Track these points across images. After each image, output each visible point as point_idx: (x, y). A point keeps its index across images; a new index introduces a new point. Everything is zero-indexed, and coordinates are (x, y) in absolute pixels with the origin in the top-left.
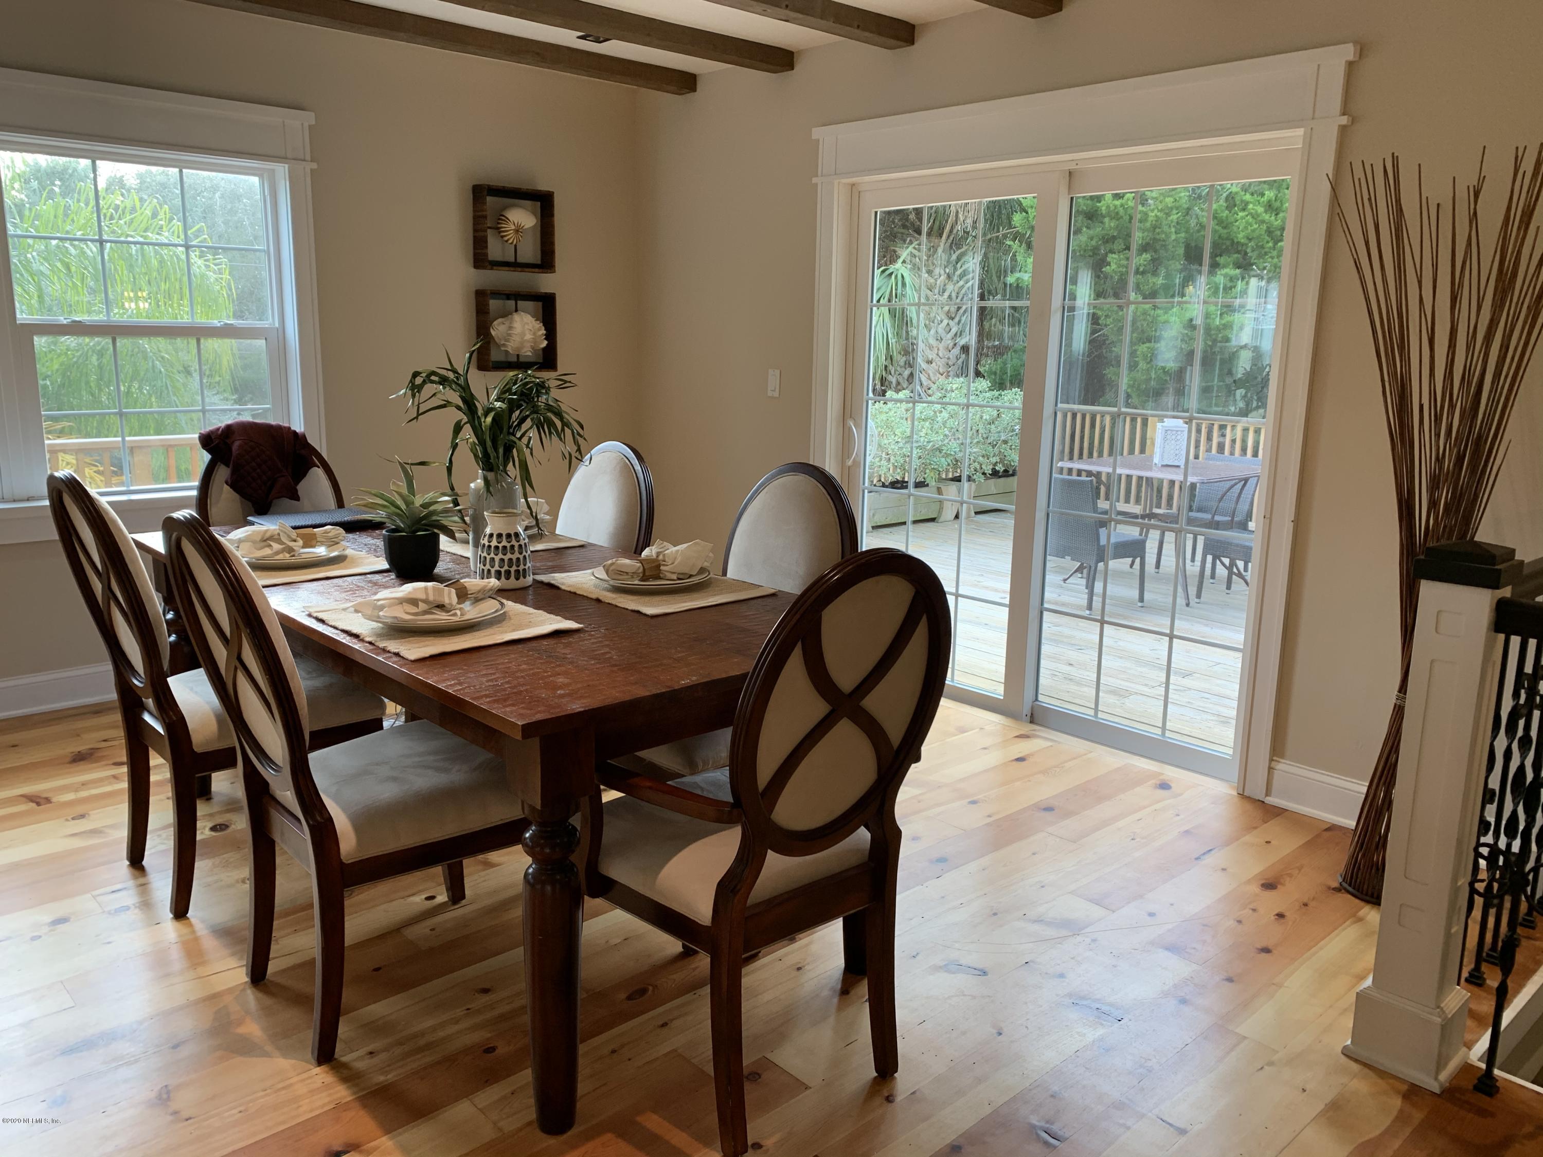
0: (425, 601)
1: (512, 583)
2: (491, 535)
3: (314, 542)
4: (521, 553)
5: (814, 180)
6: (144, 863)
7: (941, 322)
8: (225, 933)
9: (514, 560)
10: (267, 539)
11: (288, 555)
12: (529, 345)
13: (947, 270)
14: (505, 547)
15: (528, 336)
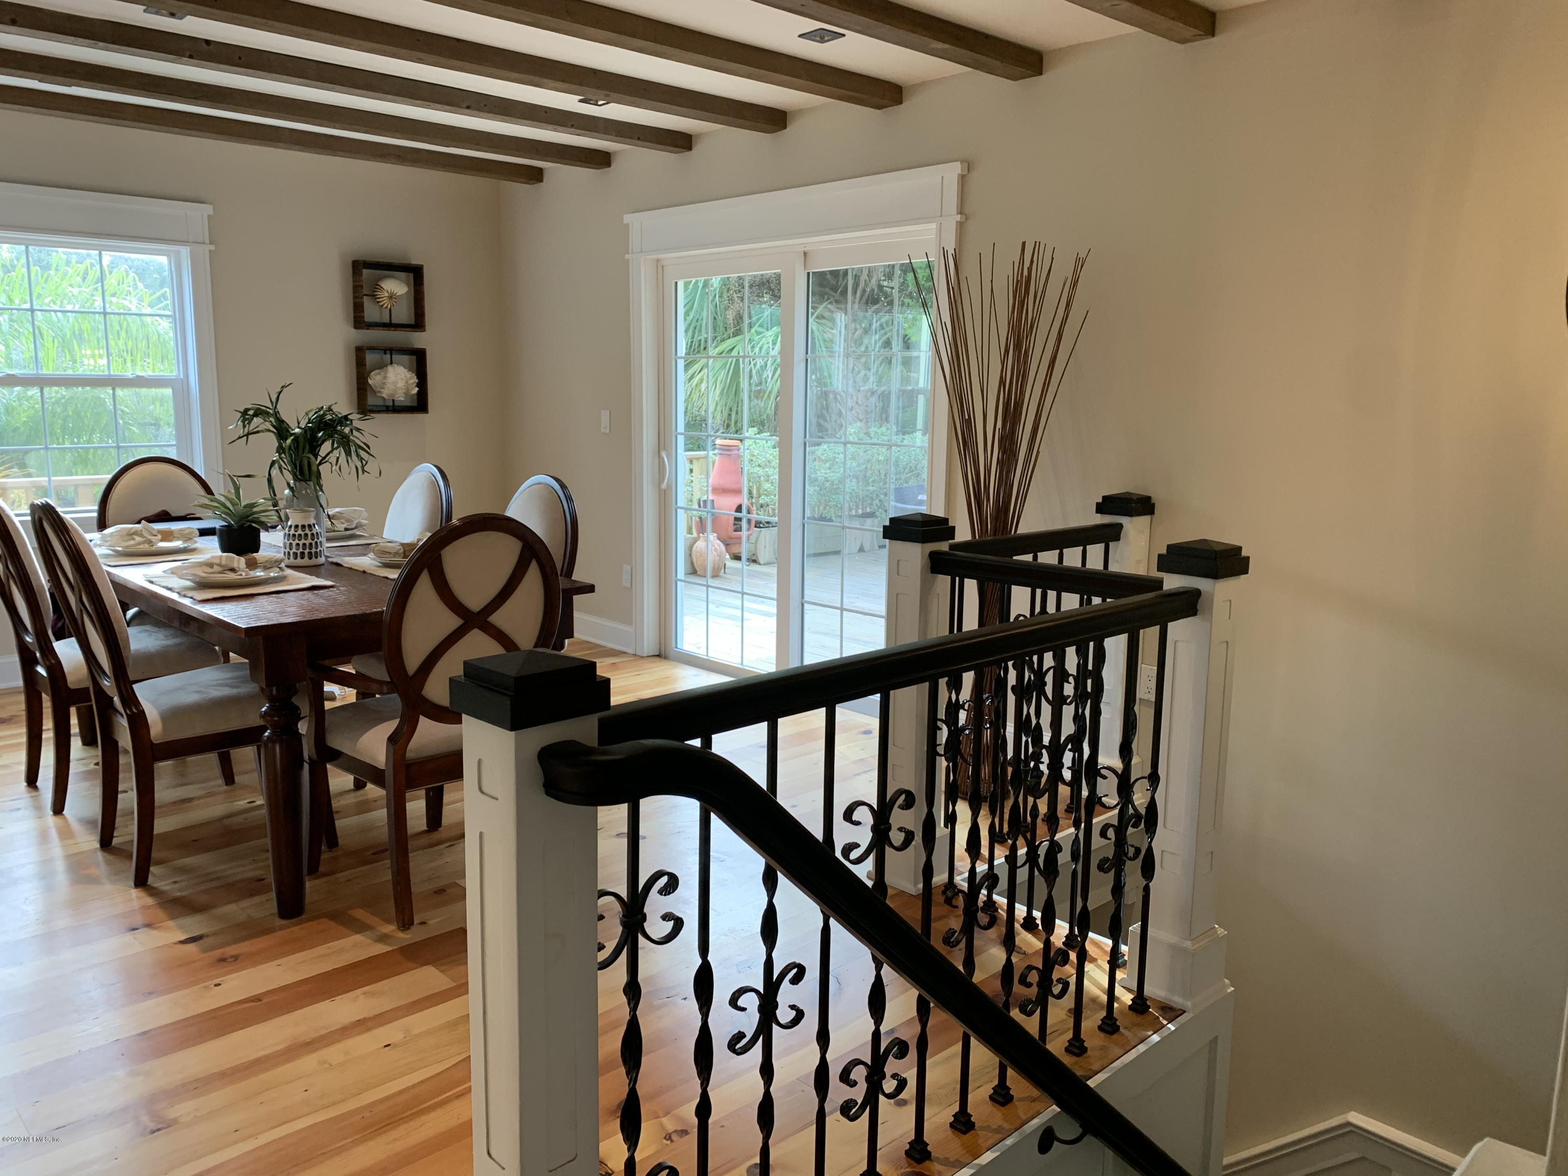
0: (220, 565)
1: (306, 561)
2: (291, 526)
3: (171, 538)
4: (313, 540)
5: (627, 257)
6: (38, 784)
7: (859, 372)
8: (90, 823)
9: (308, 545)
10: (133, 534)
11: (147, 546)
12: (400, 391)
13: (863, 325)
14: (300, 535)
15: (401, 384)
